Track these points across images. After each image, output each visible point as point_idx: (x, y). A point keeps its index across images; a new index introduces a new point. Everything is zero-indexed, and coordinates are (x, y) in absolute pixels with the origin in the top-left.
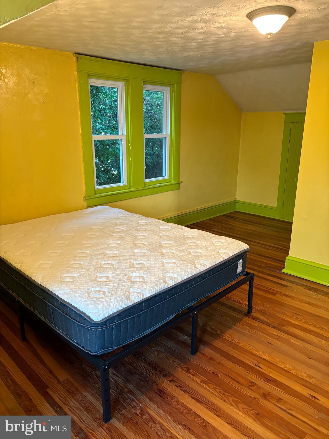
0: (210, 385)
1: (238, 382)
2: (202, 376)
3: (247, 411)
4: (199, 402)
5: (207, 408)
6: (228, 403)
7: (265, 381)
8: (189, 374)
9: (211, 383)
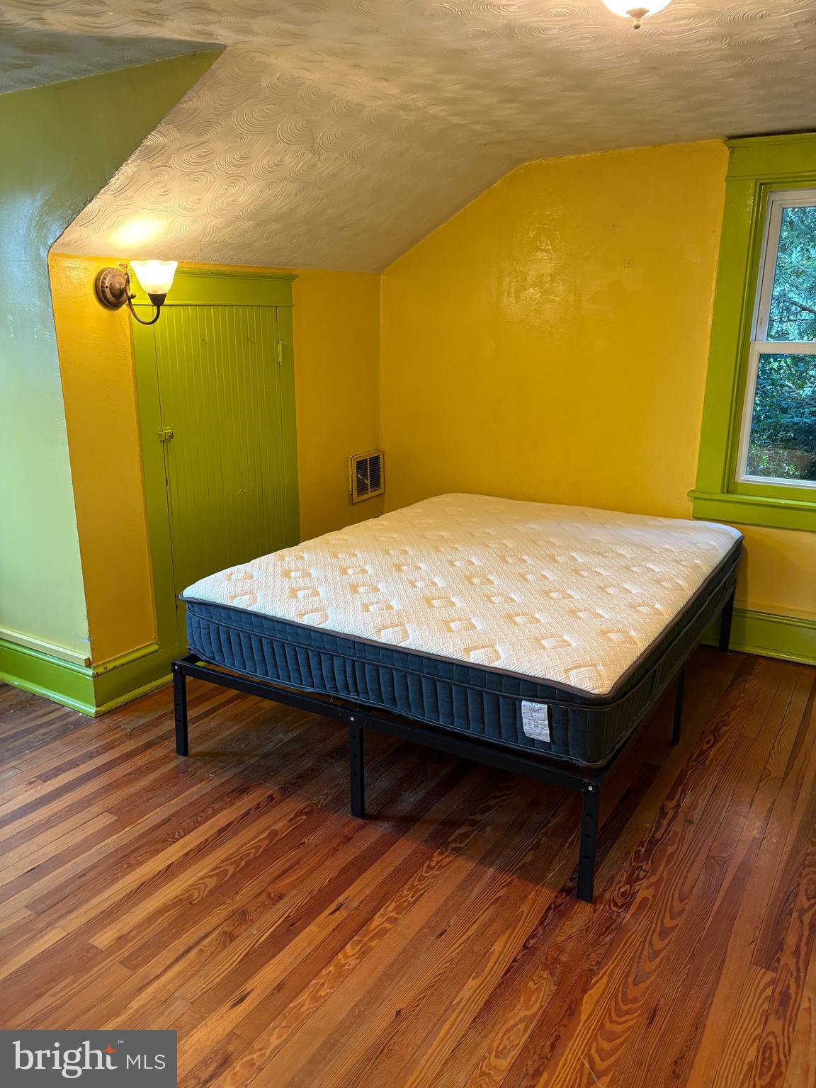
0: (267, 842)
1: (279, 877)
2: (289, 830)
3: (198, 889)
4: (221, 831)
5: (206, 840)
6: (219, 864)
7: (288, 916)
8: (293, 814)
9: (270, 843)
